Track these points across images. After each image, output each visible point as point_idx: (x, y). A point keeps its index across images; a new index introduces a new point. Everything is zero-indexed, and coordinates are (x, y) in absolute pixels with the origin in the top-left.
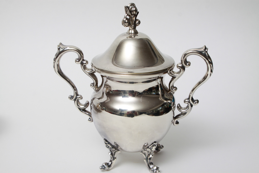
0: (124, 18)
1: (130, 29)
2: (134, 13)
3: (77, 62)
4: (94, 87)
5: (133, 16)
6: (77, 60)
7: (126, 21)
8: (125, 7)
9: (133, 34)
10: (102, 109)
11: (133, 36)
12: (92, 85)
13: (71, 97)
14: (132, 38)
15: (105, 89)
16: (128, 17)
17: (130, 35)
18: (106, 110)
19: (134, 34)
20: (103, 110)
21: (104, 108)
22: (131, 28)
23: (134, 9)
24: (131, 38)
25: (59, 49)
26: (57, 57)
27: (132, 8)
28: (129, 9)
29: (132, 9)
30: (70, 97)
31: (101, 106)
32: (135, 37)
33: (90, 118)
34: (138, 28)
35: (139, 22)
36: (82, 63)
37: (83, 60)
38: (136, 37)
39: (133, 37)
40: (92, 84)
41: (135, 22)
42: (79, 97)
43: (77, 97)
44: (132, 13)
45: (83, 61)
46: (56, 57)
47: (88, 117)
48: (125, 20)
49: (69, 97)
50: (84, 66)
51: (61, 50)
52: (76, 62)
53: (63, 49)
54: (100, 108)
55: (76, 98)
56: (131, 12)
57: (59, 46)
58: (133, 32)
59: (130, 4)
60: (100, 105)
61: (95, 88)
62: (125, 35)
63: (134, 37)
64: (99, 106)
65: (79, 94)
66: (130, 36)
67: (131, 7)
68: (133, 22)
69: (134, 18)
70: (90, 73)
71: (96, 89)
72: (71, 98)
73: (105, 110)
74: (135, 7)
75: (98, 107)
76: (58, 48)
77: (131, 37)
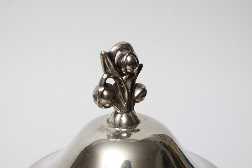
0: (100, 85)
1: (116, 113)
2: (129, 71)
5: (124, 78)
7: (105, 93)
8: (101, 54)
9: (124, 128)
11: (126, 132)
14: (121, 138)
16: (111, 81)
17: (117, 129)
19: (126, 128)
22: (119, 111)
23: (129, 59)
24: (119, 140)
27: (122, 56)
28: (113, 60)
29: (124, 59)
32: (132, 137)
34: (138, 108)
35: (144, 93)
38: (135, 136)
39: (125, 135)
41: (131, 93)
44: (123, 69)
48: (103, 91)
56: (118, 66)
58: (124, 120)
59: (116, 45)
62: (101, 129)
63: (129, 135)
66: (117, 134)
67: (119, 53)
68: (126, 94)
69: (129, 84)
74: (132, 54)
77: (118, 136)
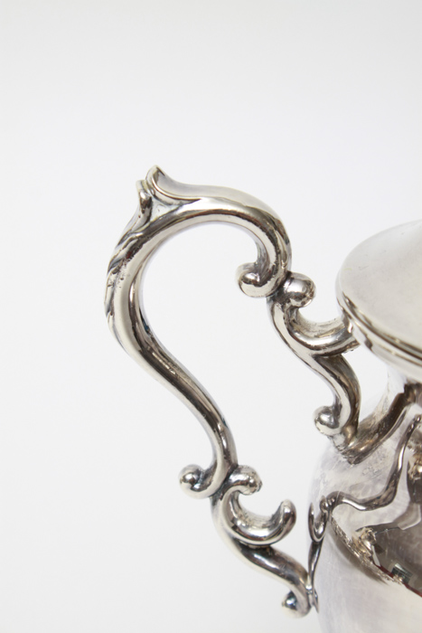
3: (252, 286)
4: (337, 430)
6: (250, 277)
10: (385, 571)
12: (325, 418)
13: (198, 480)
15: (409, 453)
18: (410, 583)
20: (392, 575)
21: (397, 566)
25: (147, 205)
26: (130, 255)
30: (189, 477)
31: (378, 549)
33: (291, 595)
36: (278, 296)
37: (289, 276)
40: (326, 411)
42: (241, 477)
43: (233, 478)
45: (287, 284)
46: (124, 252)
47: (284, 587)
49: (184, 480)
50: (293, 308)
51: (159, 212)
52: (244, 285)
53: (173, 208)
54: (371, 559)
55: (226, 484)
57: (146, 186)
60: (370, 538)
61: (340, 440)
64: (368, 544)
65: (240, 463)
70: (321, 352)
71: (347, 442)
72: (193, 482)
73: (405, 583)
75: (358, 550)
76: (143, 196)
